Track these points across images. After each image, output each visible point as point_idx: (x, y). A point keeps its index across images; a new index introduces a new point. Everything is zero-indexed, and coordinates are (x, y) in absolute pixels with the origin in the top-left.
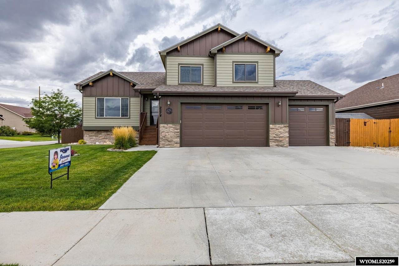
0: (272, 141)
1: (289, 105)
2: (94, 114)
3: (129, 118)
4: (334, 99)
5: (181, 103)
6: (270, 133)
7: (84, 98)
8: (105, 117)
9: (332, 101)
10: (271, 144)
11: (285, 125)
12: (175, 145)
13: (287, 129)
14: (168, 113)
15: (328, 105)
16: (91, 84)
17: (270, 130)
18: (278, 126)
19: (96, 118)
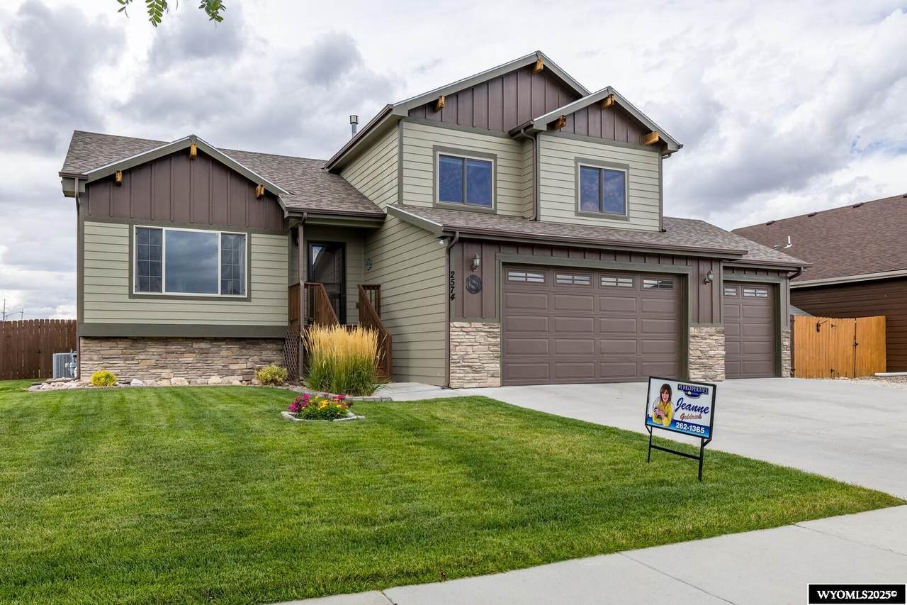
0: (694, 366)
1: (724, 281)
2: (126, 282)
3: (248, 299)
4: (787, 272)
5: (504, 264)
6: (691, 346)
7: (83, 223)
8: (164, 293)
9: (784, 275)
10: (693, 374)
11: (719, 329)
12: (491, 380)
13: (721, 339)
14: (470, 290)
15: (779, 284)
16: (119, 178)
17: (691, 340)
18: (705, 329)
19: (132, 296)
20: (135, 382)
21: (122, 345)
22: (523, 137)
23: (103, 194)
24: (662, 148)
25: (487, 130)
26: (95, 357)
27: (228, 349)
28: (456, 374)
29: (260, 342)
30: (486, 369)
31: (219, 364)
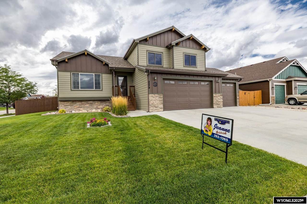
0: (215, 104)
1: (222, 82)
2: (70, 87)
3: (102, 90)
4: (238, 80)
5: (163, 79)
6: (214, 99)
7: (59, 72)
8: (80, 89)
9: (237, 81)
10: (214, 106)
11: (221, 94)
13: (222, 97)
14: (154, 86)
15: (236, 83)
16: (66, 60)
17: (214, 97)
18: (217, 95)
19: (71, 90)
20: (73, 112)
21: (70, 102)
22: (170, 47)
23: (63, 65)
24: (205, 49)
25: (160, 46)
26: (63, 106)
27: (97, 103)
28: (151, 108)
29: (106, 101)
30: (159, 107)
31: (95, 107)
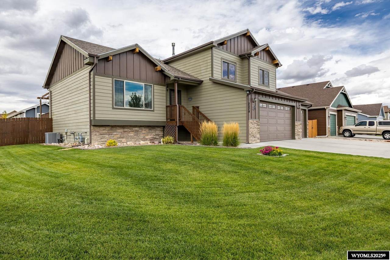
0: (296, 135)
2: (111, 102)
3: (153, 111)
4: (307, 106)
5: (260, 101)
6: (296, 129)
8: (125, 107)
12: (258, 140)
13: (301, 126)
14: (253, 109)
15: (306, 109)
16: (111, 58)
17: (295, 126)
18: (298, 123)
19: (113, 108)
21: (108, 128)
22: (245, 57)
24: (278, 65)
25: (234, 54)
26: (98, 134)
27: (145, 130)
28: (251, 138)
29: (155, 127)
30: (257, 136)
31: (142, 136)
